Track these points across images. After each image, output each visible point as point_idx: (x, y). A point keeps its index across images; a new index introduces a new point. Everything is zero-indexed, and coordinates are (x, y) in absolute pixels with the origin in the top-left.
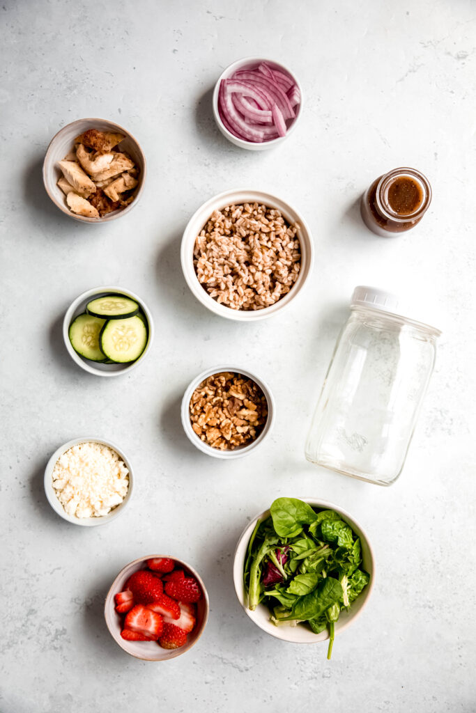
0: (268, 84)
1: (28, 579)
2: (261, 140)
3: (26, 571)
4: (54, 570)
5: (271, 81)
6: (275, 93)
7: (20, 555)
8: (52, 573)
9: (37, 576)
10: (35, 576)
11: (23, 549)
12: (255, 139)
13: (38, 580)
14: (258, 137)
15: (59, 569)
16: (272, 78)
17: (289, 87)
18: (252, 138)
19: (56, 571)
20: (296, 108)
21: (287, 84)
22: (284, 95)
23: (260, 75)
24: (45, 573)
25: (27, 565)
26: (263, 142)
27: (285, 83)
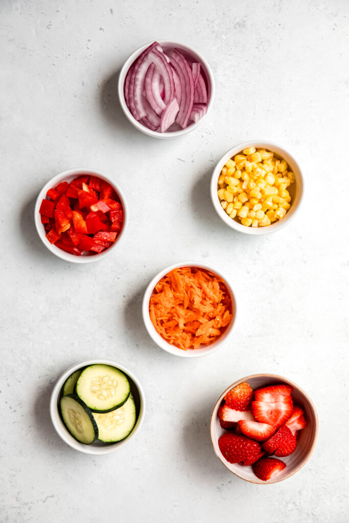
0: (188, 82)
1: (20, 508)
2: (138, 118)
3: (17, 499)
4: (47, 498)
5: (192, 83)
6: (186, 94)
7: (11, 482)
8: (44, 501)
9: (30, 505)
10: (27, 504)
11: (15, 476)
12: (135, 113)
13: (30, 509)
14: (138, 112)
15: (52, 496)
16: (194, 82)
17: (201, 101)
18: (134, 109)
19: (49, 498)
20: (191, 122)
21: (201, 98)
22: (192, 103)
23: (189, 69)
24: (38, 501)
25: (19, 493)
26: (139, 121)
27: (201, 95)
